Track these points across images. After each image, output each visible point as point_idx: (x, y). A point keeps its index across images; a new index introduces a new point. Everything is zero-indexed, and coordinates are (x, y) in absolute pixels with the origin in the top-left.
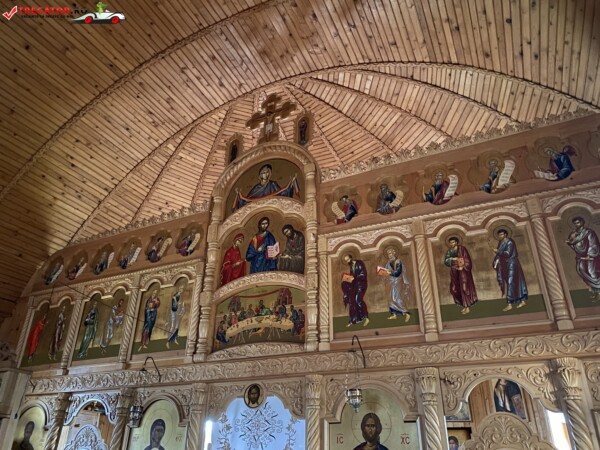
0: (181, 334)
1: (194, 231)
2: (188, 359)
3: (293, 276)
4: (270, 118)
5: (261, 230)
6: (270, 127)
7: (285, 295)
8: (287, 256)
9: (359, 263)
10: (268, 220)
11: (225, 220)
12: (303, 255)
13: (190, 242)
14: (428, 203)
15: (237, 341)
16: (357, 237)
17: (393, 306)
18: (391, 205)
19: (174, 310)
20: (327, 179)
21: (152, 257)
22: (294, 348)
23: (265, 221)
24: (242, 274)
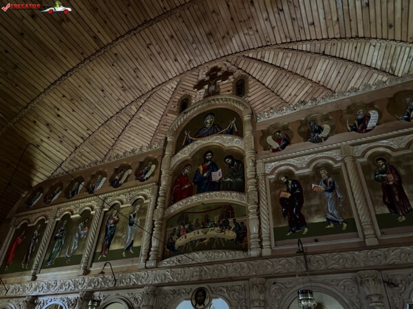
0: (136, 244)
1: (151, 163)
2: (142, 264)
3: (234, 194)
4: (212, 82)
5: (207, 161)
6: (213, 88)
7: (228, 211)
8: (229, 179)
9: (294, 182)
10: (212, 153)
11: (176, 153)
12: (243, 178)
13: (147, 172)
14: (354, 132)
15: (185, 250)
16: (291, 161)
17: (330, 216)
18: (320, 136)
19: (131, 224)
20: (263, 119)
21: (115, 184)
22: (239, 255)
23: (210, 154)
24: (190, 194)
